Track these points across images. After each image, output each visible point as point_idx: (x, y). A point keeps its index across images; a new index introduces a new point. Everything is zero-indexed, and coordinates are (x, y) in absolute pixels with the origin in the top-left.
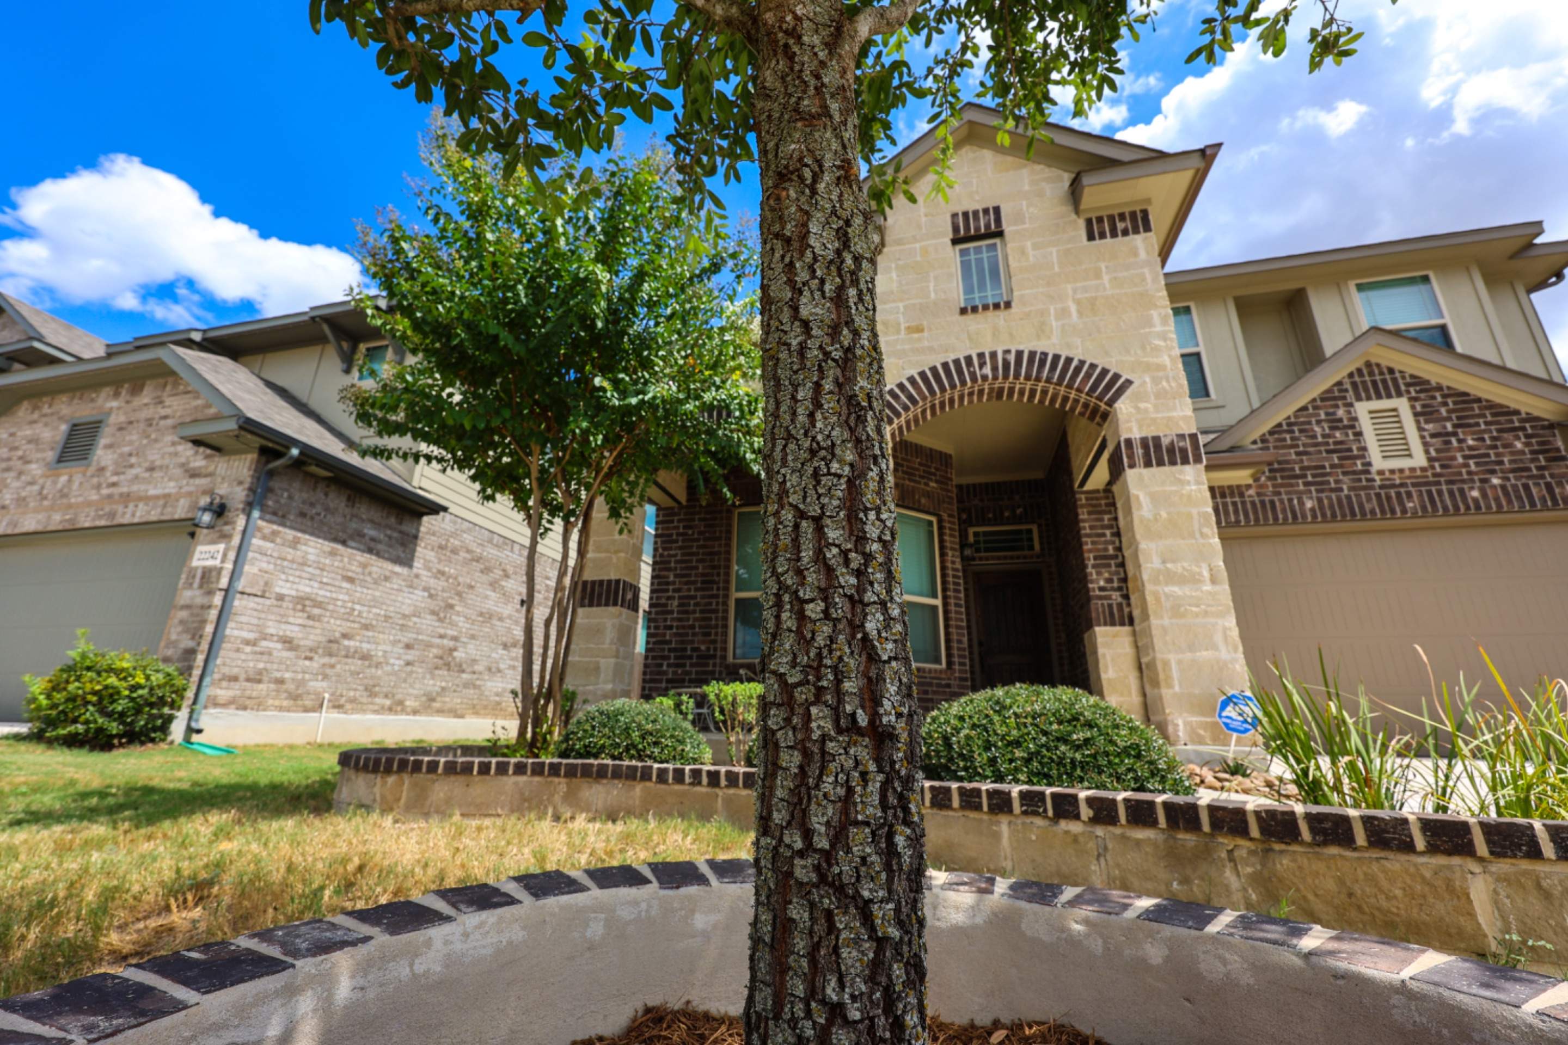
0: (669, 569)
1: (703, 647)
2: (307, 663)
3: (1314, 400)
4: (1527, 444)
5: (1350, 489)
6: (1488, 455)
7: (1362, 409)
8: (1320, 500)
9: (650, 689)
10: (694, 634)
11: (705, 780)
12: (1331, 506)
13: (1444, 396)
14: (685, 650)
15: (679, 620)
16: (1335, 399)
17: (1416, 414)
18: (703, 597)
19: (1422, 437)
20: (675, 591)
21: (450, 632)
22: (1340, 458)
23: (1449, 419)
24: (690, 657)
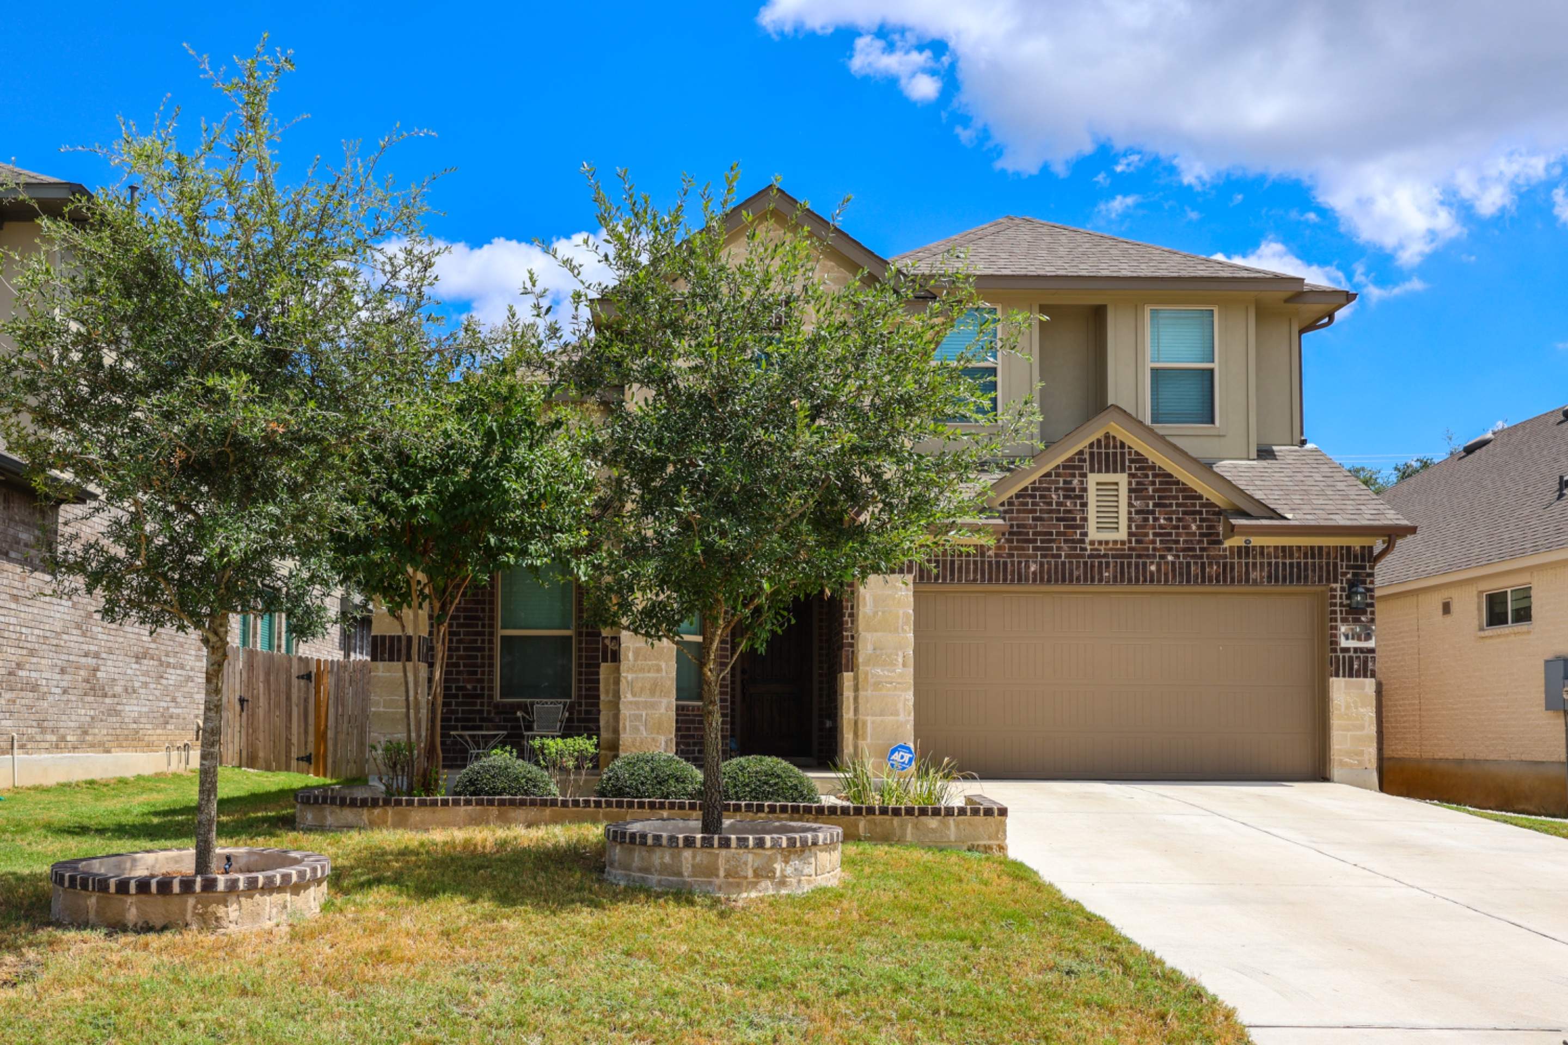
1: (469, 686)
3: (1058, 467)
4: (1199, 527)
5: (1067, 556)
6: (1170, 534)
7: (1093, 479)
8: (1042, 565)
10: (458, 673)
12: (1049, 570)
13: (1155, 476)
16: (1074, 467)
17: (1130, 491)
19: (1130, 513)
22: (1066, 527)
23: (1152, 498)
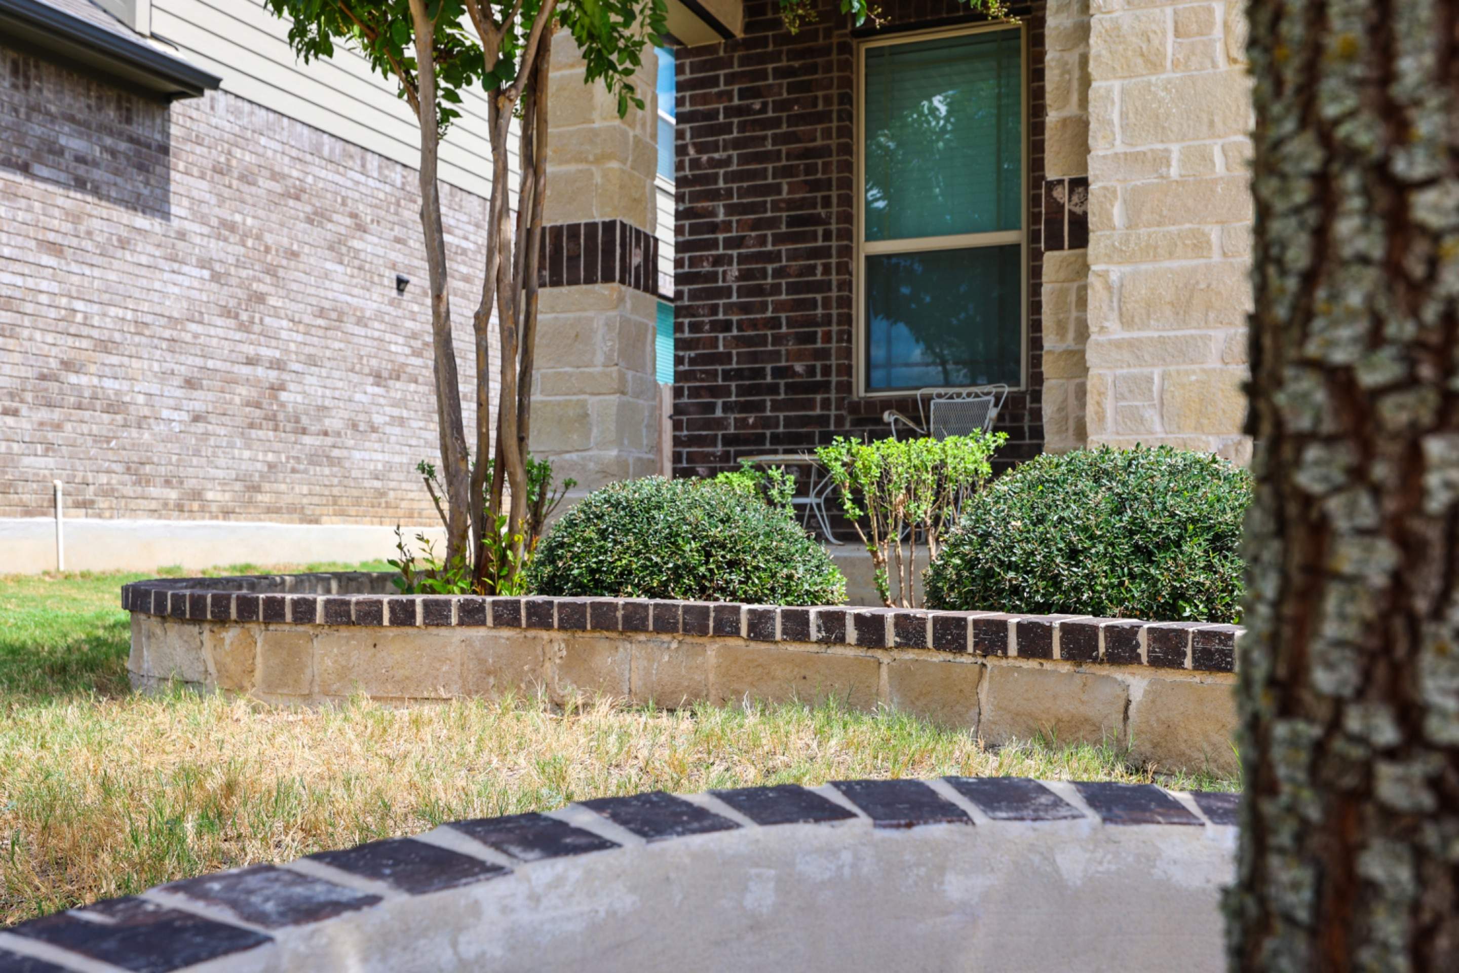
0: (715, 195)
1: (799, 367)
2: (10, 421)
9: (691, 458)
10: (777, 340)
11: (852, 634)
14: (761, 373)
15: (744, 308)
18: (793, 256)
20: (730, 243)
21: (266, 352)
24: (773, 389)
